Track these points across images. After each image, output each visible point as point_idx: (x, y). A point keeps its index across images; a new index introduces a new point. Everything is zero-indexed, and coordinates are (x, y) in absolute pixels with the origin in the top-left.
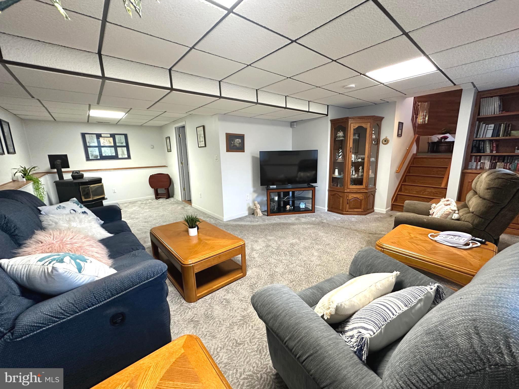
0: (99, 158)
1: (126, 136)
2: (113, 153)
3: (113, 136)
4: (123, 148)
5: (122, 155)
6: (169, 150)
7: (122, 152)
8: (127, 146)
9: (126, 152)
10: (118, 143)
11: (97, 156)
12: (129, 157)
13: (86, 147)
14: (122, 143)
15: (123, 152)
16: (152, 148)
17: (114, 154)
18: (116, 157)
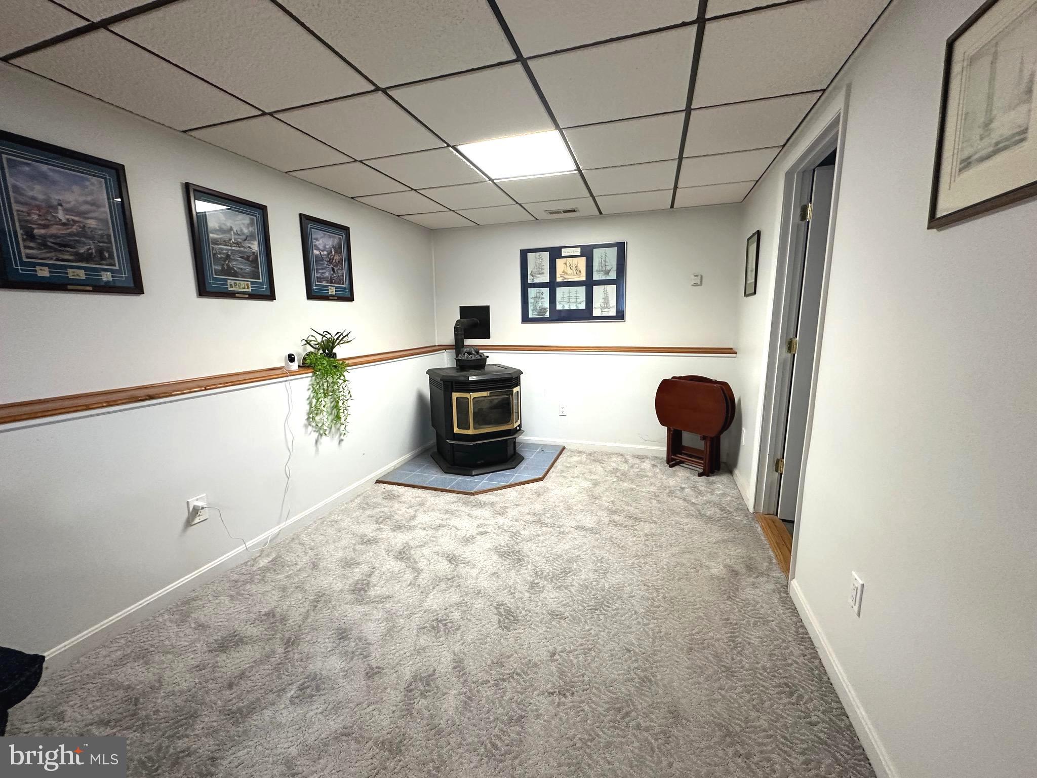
0: (547, 315)
1: (621, 248)
2: (580, 303)
3: (587, 252)
4: (608, 287)
5: (602, 308)
6: (751, 290)
7: (605, 298)
8: (620, 281)
9: (613, 302)
10: (598, 271)
11: (543, 310)
12: (620, 316)
13: (525, 286)
14: (607, 273)
15: (606, 300)
16: (695, 285)
17: (583, 306)
18: (585, 315)
